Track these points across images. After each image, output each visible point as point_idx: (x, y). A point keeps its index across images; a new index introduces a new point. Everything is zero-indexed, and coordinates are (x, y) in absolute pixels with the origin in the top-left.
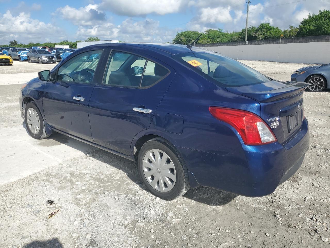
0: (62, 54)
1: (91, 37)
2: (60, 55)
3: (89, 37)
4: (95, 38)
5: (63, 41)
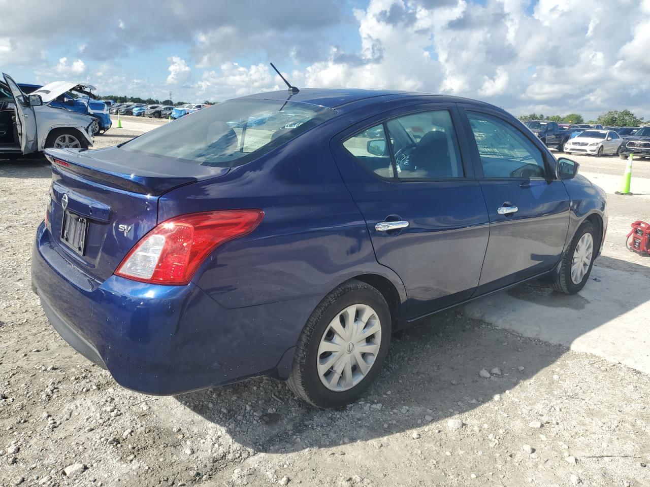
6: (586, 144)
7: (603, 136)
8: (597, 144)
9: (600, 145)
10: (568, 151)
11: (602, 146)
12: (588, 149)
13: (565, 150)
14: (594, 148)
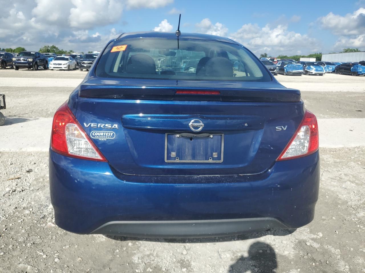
0: (286, 66)
1: (349, 49)
2: (284, 67)
3: (346, 49)
4: (354, 50)
5: (315, 54)
6: (61, 64)
7: (67, 59)
8: (66, 64)
9: (68, 64)
10: (52, 68)
11: (69, 65)
12: (63, 67)
13: (50, 68)
14: (66, 66)
